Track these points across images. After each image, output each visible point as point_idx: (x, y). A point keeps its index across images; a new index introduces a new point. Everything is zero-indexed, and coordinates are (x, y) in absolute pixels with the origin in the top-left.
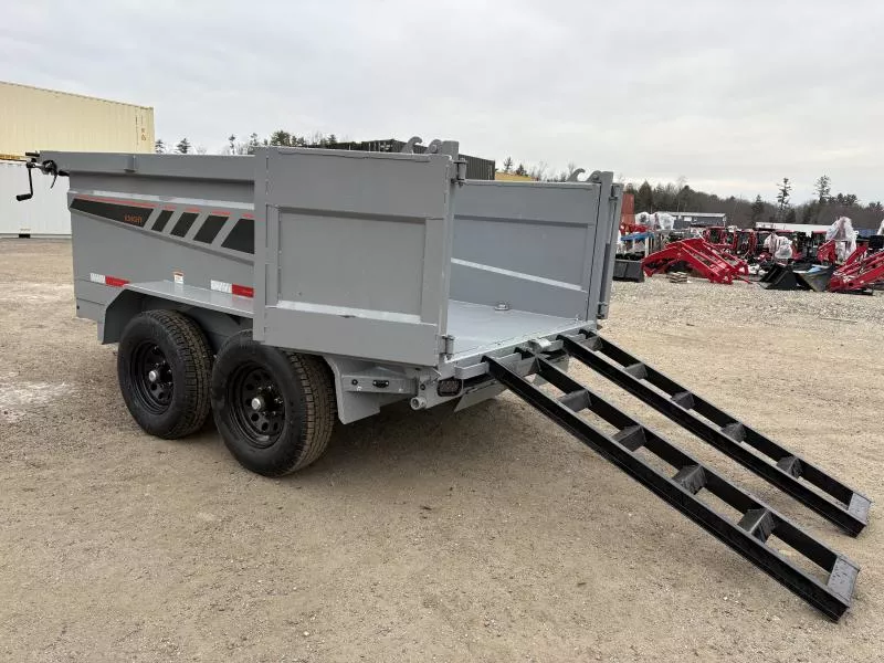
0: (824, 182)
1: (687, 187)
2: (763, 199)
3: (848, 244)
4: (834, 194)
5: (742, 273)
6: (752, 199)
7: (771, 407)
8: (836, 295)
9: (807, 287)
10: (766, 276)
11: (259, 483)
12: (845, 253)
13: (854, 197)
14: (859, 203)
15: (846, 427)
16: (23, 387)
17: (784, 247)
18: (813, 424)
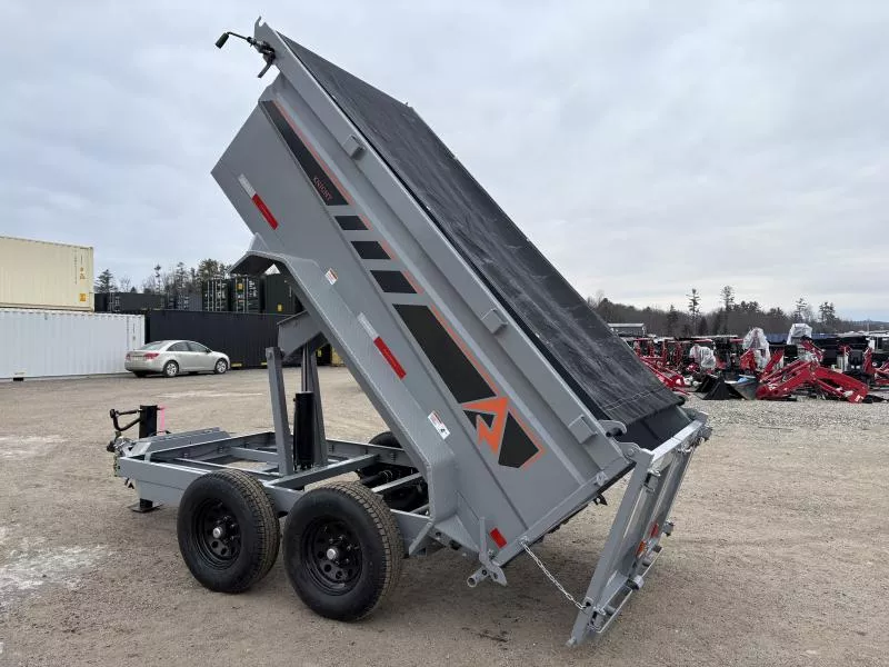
0: (727, 291)
1: (606, 300)
2: (676, 309)
3: (763, 352)
4: (737, 302)
5: (678, 385)
6: (666, 309)
7: (752, 520)
8: (765, 402)
9: (738, 397)
10: (700, 386)
11: (342, 630)
12: (763, 361)
13: (756, 304)
14: (761, 309)
15: (820, 534)
16: (60, 553)
17: (708, 357)
18: (792, 534)
